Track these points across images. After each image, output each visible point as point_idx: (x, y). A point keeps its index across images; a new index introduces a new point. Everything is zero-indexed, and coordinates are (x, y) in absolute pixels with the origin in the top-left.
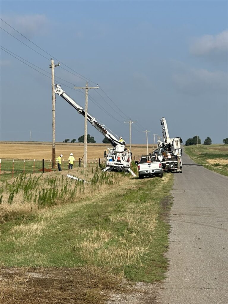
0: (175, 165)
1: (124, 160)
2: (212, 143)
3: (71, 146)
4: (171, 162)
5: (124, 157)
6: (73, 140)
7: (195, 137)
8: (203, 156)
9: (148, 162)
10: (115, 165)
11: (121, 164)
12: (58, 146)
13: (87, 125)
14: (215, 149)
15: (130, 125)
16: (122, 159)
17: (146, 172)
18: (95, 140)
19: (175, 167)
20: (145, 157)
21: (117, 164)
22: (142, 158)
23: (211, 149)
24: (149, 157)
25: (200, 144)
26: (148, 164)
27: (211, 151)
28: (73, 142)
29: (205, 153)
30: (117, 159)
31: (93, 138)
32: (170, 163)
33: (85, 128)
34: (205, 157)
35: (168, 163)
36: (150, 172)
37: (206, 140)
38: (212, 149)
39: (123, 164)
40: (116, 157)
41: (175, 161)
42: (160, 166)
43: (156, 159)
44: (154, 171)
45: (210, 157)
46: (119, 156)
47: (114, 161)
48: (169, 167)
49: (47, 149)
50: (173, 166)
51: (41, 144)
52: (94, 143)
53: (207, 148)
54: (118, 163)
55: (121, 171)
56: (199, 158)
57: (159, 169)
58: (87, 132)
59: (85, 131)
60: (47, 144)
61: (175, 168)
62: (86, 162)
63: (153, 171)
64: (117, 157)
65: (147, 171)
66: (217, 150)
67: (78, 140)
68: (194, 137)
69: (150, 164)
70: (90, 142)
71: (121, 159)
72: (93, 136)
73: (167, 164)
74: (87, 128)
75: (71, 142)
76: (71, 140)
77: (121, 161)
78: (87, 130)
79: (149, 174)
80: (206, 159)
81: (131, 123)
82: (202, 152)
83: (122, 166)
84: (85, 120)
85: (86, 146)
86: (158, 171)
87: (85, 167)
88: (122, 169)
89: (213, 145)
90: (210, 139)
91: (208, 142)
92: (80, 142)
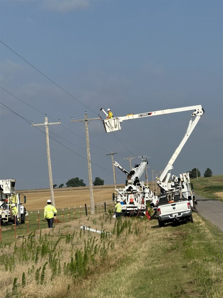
1: (137, 202)
2: (213, 175)
3: (60, 192)
5: (137, 198)
6: (61, 185)
7: (195, 169)
8: (209, 189)
9: (170, 202)
10: (128, 209)
11: (135, 207)
12: (46, 193)
13: (90, 164)
14: (217, 181)
15: (130, 162)
16: (136, 200)
17: (169, 216)
18: (84, 182)
20: (165, 196)
21: (130, 207)
22: (161, 197)
23: (212, 181)
24: (171, 195)
25: (200, 176)
26: (172, 205)
27: (214, 184)
28: (61, 188)
29: (209, 186)
30: (129, 201)
31: (82, 180)
33: (89, 167)
34: (211, 190)
36: (175, 216)
38: (214, 181)
39: (137, 207)
40: (127, 199)
42: (189, 206)
43: (181, 197)
44: (182, 214)
45: (216, 190)
46: (132, 198)
47: (126, 204)
49: (34, 198)
51: (27, 192)
52: (83, 186)
53: (209, 180)
54: (131, 205)
55: (135, 215)
56: (204, 192)
57: (188, 211)
58: (91, 172)
59: (89, 171)
60: (33, 192)
62: (93, 208)
63: (179, 214)
64: (129, 199)
65: (171, 215)
66: (219, 182)
67: (67, 185)
68: (193, 170)
69: (175, 205)
70: (79, 185)
71: (134, 201)
72: (82, 179)
74: (91, 168)
75: (59, 187)
76: (59, 185)
77: (135, 203)
78: (91, 170)
79: (175, 218)
80: (213, 193)
81: (131, 159)
82: (205, 185)
83: (137, 209)
84: (88, 158)
85: (92, 189)
86: (187, 214)
87: (92, 213)
88: (136, 213)
89: (214, 176)
90: (211, 170)
91: (208, 173)
92: (68, 186)
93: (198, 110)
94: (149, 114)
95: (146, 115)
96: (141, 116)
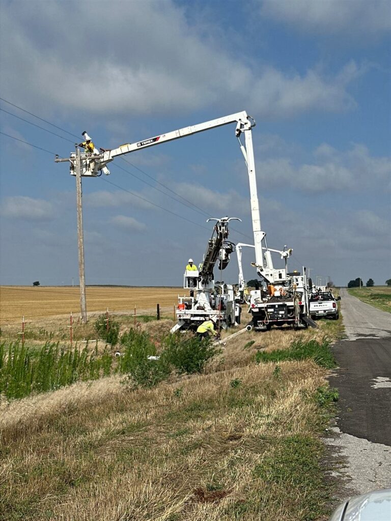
0: (289, 313)
2: (375, 285)
4: (279, 305)
7: (358, 279)
11: (206, 316)
19: (289, 315)
21: (196, 315)
32: (277, 306)
35: (273, 307)
37: (368, 282)
41: (288, 304)
48: (273, 316)
50: (282, 315)
54: (199, 312)
61: (289, 318)
66: (382, 291)
68: (356, 279)
73: (269, 310)
77: (207, 309)
91: (370, 283)
93: (240, 120)
94: (155, 140)
95: (149, 142)
96: (142, 145)
